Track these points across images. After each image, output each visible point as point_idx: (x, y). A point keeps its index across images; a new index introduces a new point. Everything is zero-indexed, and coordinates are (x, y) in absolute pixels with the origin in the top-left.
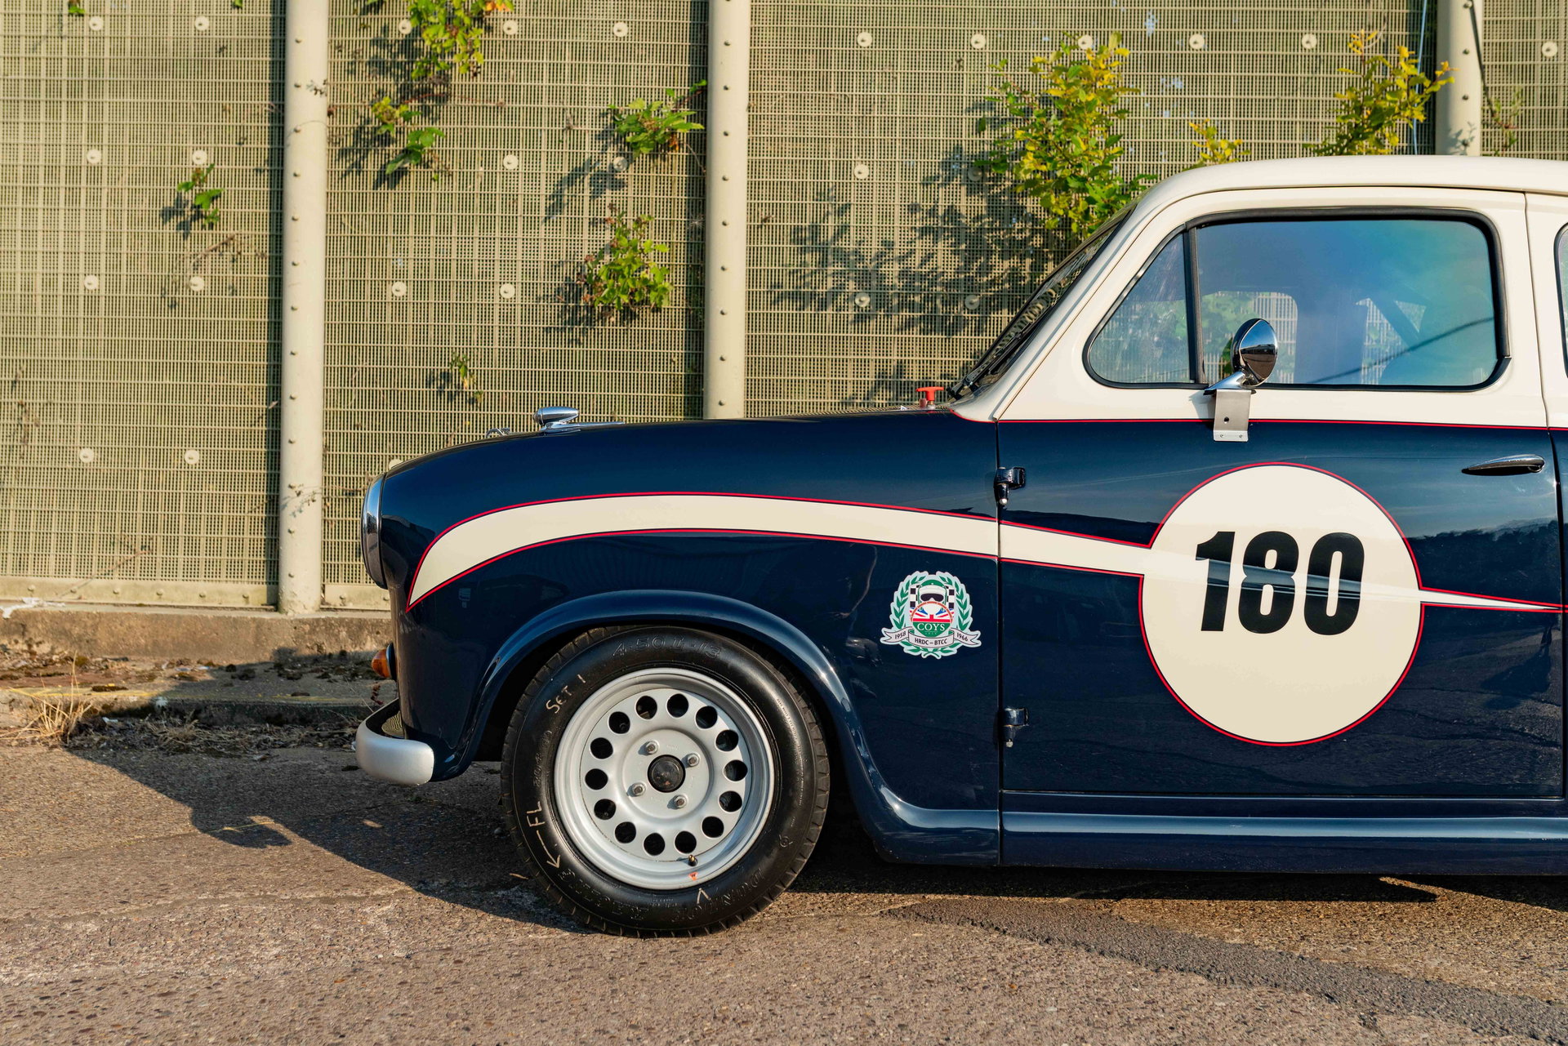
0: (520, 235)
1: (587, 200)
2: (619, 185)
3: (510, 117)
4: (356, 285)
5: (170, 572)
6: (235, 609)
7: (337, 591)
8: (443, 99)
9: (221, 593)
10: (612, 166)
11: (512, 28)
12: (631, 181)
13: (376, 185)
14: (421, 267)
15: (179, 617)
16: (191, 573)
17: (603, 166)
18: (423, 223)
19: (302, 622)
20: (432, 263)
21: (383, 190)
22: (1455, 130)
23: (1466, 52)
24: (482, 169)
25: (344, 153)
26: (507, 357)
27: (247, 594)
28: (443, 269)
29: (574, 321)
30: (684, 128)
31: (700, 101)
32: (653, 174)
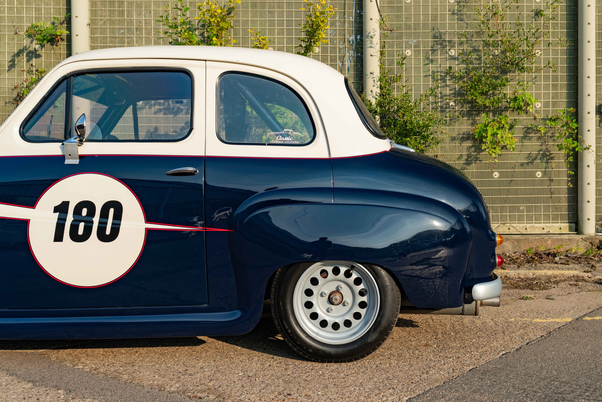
1: (25, 62)
2: (39, 56)
10: (35, 49)
12: (43, 55)
17: (32, 49)
22: (368, 32)
23: (371, 2)
30: (65, 32)
31: (68, 21)
32: (52, 51)
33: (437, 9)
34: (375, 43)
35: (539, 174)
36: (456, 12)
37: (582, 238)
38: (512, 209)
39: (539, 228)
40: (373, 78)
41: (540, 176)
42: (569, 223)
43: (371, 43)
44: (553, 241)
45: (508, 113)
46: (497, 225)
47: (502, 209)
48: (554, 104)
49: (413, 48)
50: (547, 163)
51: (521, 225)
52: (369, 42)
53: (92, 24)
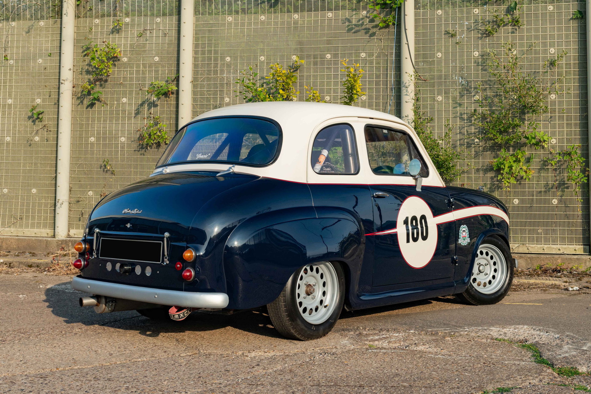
0: (126, 122)
1: (146, 111)
2: (156, 106)
3: (124, 86)
4: (81, 138)
5: (27, 226)
6: (43, 237)
7: (73, 232)
8: (106, 81)
9: (41, 232)
10: (153, 100)
11: (125, 59)
12: (159, 105)
13: (87, 108)
14: (98, 133)
15: (25, 239)
16: (33, 226)
17: (151, 101)
18: (99, 119)
19: (59, 241)
20: (102, 131)
21: (89, 109)
22: (405, 83)
23: (406, 58)
24: (116, 102)
25: (78, 98)
26: (122, 160)
27: (48, 233)
28: (105, 133)
29: (142, 148)
30: (175, 88)
31: (177, 79)
32: (165, 102)
33: (463, 63)
34: (410, 92)
35: (555, 202)
36: (480, 64)
37: (589, 259)
38: (530, 232)
39: (555, 249)
40: (407, 120)
41: (556, 203)
42: (584, 245)
43: (407, 92)
44: (563, 260)
45: (526, 148)
46: (517, 245)
47: (523, 232)
48: (569, 141)
49: (443, 95)
50: (563, 191)
51: (539, 246)
52: (405, 91)
53: (195, 81)
